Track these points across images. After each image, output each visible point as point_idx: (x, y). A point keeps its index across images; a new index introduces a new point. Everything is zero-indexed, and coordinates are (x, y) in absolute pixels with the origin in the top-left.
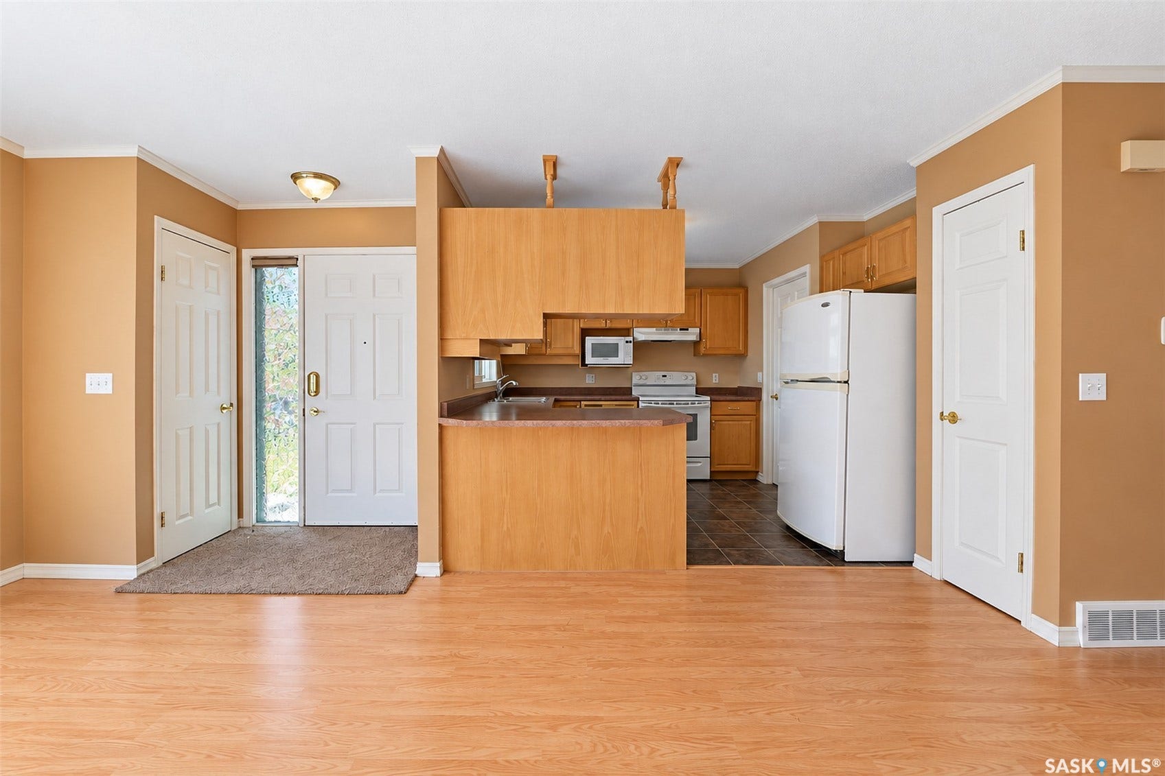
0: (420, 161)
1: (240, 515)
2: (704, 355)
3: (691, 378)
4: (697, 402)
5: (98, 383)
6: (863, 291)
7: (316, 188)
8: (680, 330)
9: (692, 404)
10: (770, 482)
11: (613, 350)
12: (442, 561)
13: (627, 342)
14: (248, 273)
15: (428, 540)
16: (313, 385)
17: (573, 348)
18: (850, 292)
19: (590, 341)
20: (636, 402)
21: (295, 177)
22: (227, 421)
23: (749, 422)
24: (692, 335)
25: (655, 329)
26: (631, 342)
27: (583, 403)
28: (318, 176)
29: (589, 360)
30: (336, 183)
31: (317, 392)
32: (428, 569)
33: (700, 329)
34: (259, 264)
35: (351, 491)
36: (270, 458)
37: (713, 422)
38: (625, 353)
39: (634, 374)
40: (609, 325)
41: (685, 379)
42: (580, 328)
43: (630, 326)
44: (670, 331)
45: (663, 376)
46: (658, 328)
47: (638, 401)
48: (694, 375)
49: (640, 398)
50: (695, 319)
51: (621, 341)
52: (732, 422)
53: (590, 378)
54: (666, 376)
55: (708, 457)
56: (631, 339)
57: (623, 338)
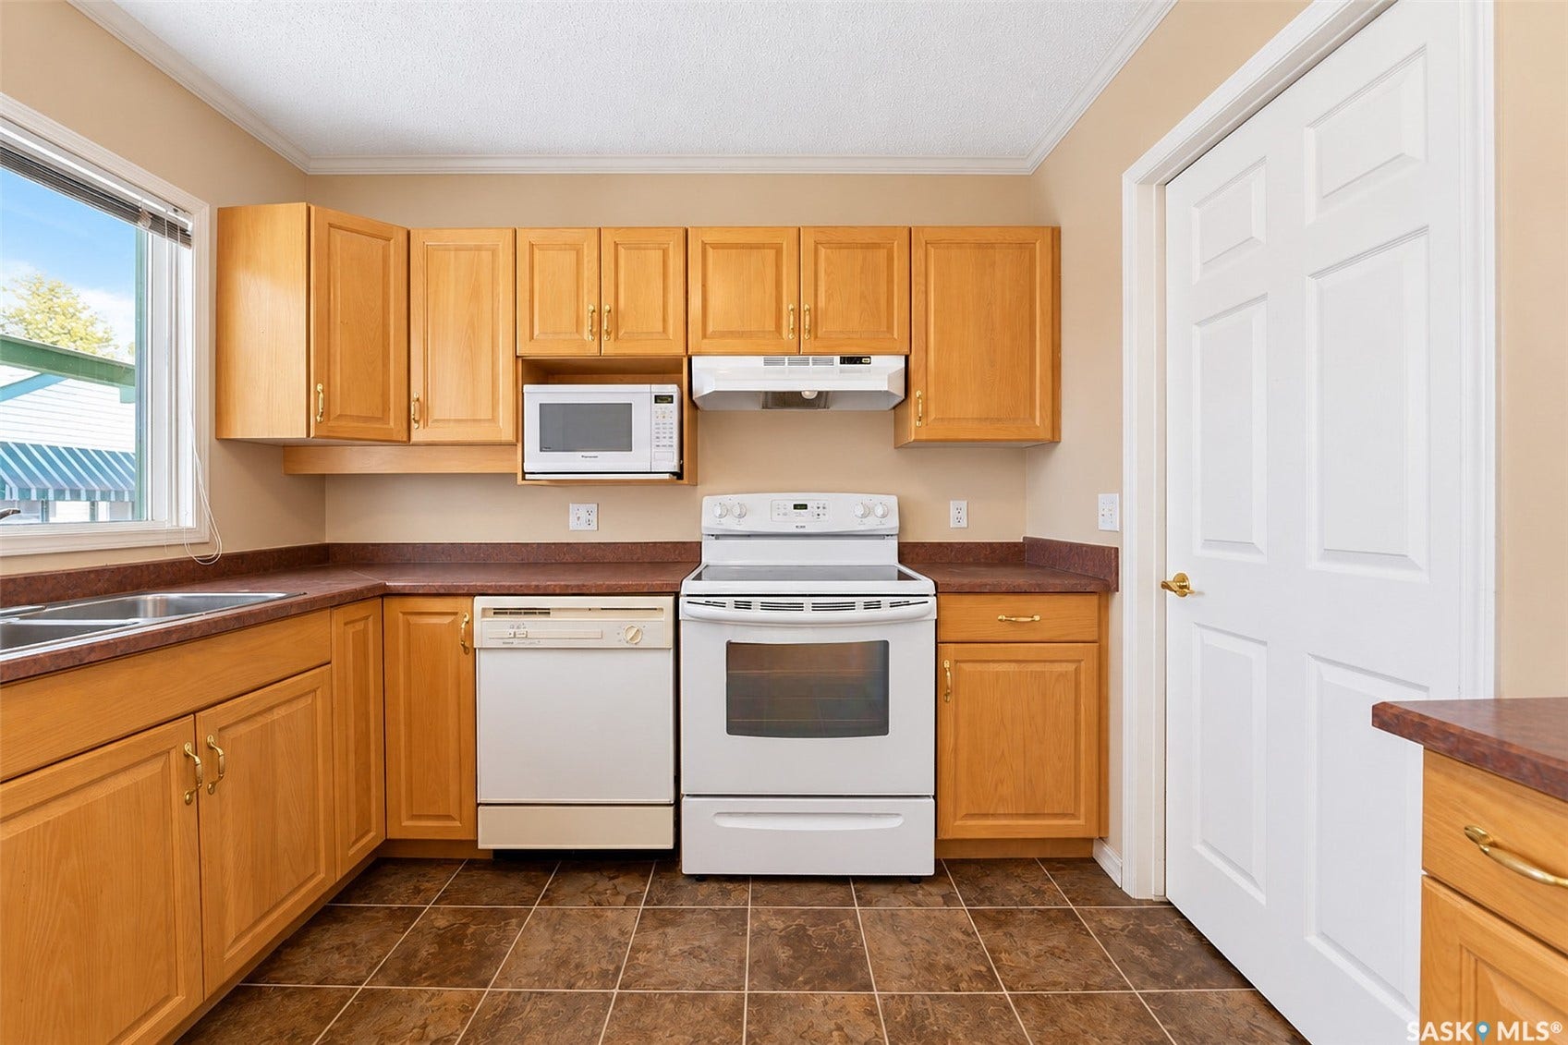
2: (921, 444)
3: (880, 510)
4: (887, 600)
8: (842, 360)
9: (868, 606)
10: (1152, 893)
11: (615, 429)
13: (659, 399)
17: (494, 419)
19: (534, 397)
20: (670, 599)
23: (1072, 667)
24: (882, 373)
25: (763, 359)
26: (669, 399)
27: (480, 602)
29: (536, 458)
33: (906, 359)
37: (947, 665)
38: (654, 435)
39: (707, 501)
40: (610, 349)
41: (864, 516)
42: (517, 357)
43: (678, 350)
44: (811, 364)
45: (796, 507)
46: (772, 357)
47: (677, 596)
48: (892, 501)
49: (689, 586)
50: (890, 328)
51: (638, 395)
52: (1013, 665)
53: (583, 514)
54: (805, 507)
55: (928, 796)
56: (671, 389)
57: (646, 388)
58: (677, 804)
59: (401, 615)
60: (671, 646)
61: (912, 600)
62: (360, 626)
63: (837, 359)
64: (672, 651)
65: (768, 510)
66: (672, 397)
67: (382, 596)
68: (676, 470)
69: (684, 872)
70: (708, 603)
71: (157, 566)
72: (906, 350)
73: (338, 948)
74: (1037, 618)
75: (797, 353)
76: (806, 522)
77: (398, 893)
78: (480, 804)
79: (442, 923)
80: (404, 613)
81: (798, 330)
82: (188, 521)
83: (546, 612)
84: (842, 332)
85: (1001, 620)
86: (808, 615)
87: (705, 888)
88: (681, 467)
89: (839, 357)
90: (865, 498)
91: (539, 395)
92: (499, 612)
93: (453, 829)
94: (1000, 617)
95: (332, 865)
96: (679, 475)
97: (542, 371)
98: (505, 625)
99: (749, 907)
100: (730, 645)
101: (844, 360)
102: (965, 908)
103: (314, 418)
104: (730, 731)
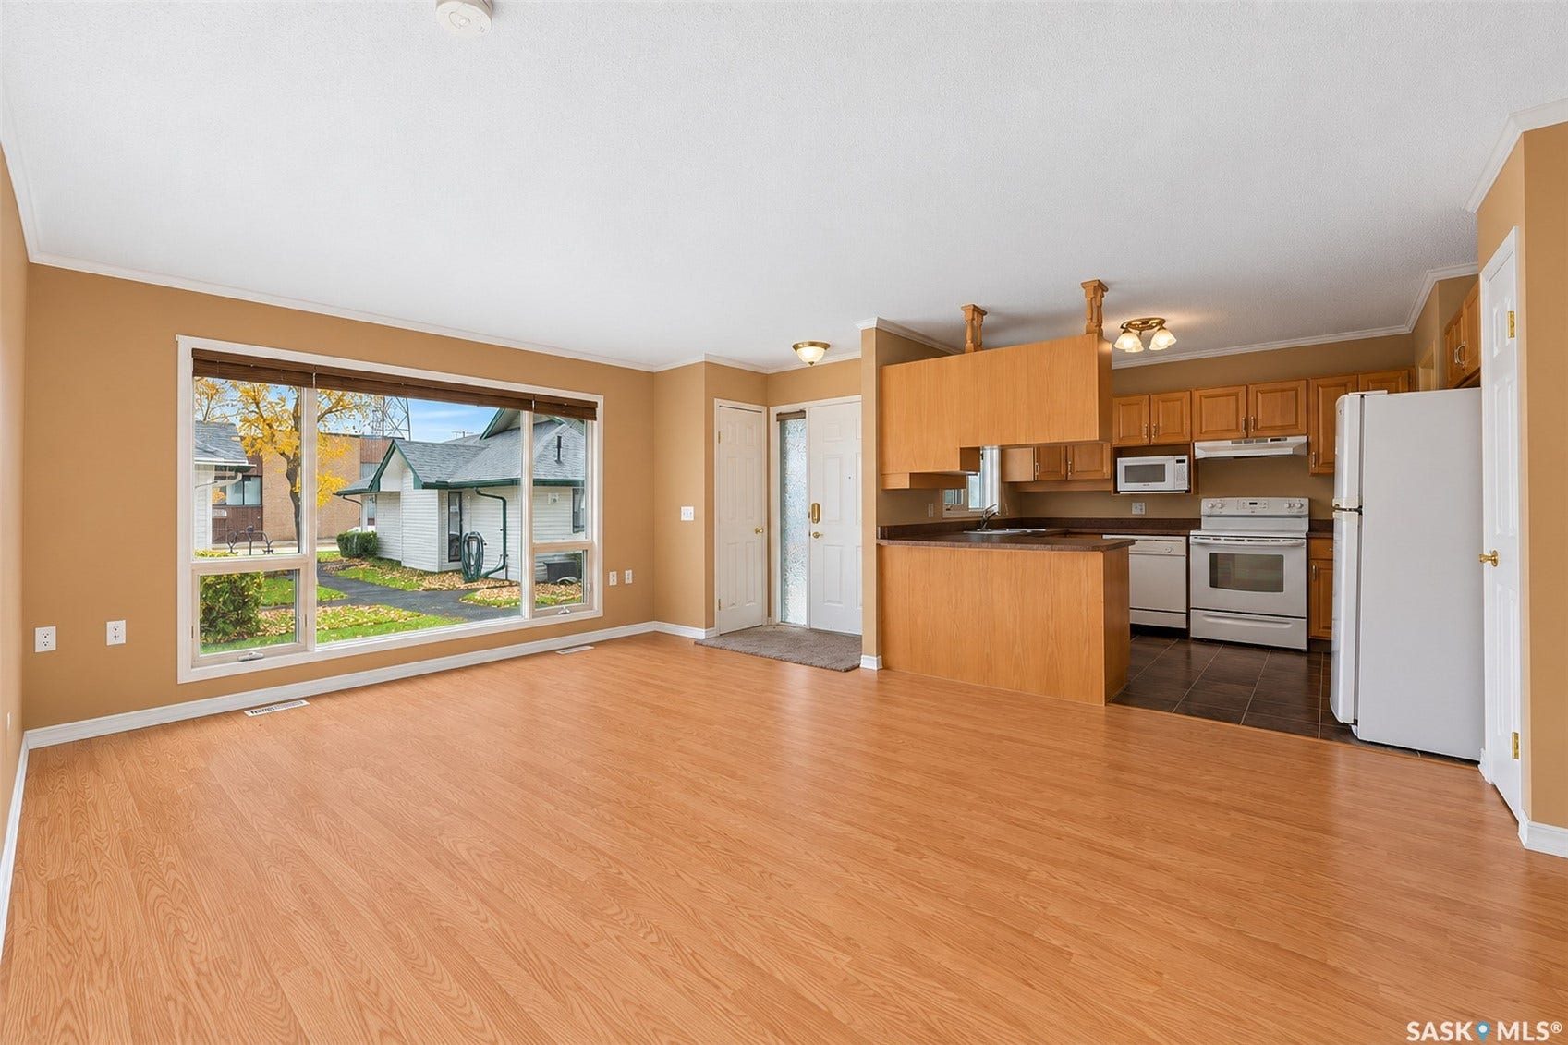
0: (865, 333)
1: (769, 615)
3: (1298, 505)
4: (1281, 540)
5: (688, 514)
6: (1386, 391)
7: (810, 355)
8: (1272, 440)
9: (1274, 541)
11: (1157, 473)
12: (880, 657)
13: (1178, 461)
14: (775, 426)
15: (870, 640)
16: (815, 513)
17: (1101, 471)
18: (1362, 396)
19: (1123, 462)
20: (1185, 538)
21: (796, 347)
22: (760, 540)
24: (1294, 444)
25: (1230, 442)
26: (1184, 461)
28: (813, 344)
29: (1123, 486)
30: (826, 346)
31: (818, 520)
32: (869, 663)
33: (1308, 438)
34: (782, 418)
35: (839, 602)
36: (790, 576)
37: (1314, 568)
38: (1176, 475)
39: (1203, 503)
40: (1155, 441)
41: (1289, 508)
42: (1115, 446)
43: (1188, 439)
44: (1255, 443)
45: (1251, 504)
46: (1235, 441)
47: (1188, 536)
48: (1305, 502)
49: (1192, 533)
50: (1297, 424)
51: (1170, 462)
53: (1139, 507)
54: (1256, 504)
55: (1303, 618)
56: (1185, 457)
57: (1173, 457)
58: (1188, 613)
60: (1185, 553)
61: (1294, 539)
63: (1269, 440)
64: (1186, 556)
65: (1236, 505)
68: (1188, 490)
69: (1191, 636)
70: (1201, 538)
72: (1306, 432)
75: (1247, 438)
76: (1257, 510)
81: (1246, 427)
82: (996, 509)
84: (1271, 427)
86: (1246, 543)
87: (1200, 645)
88: (1190, 488)
90: (1291, 500)
96: (1189, 492)
97: (1127, 452)
100: (1211, 554)
101: (1274, 441)
103: (1036, 474)
104: (1211, 586)
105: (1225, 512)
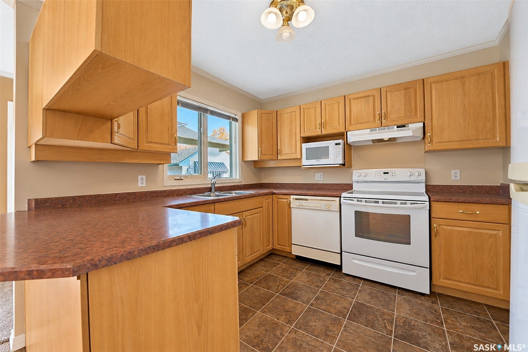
4: (409, 202)
11: (325, 152)
13: (336, 144)
20: (338, 199)
25: (369, 130)
27: (292, 197)
29: (305, 162)
33: (424, 124)
37: (435, 225)
38: (335, 154)
39: (354, 172)
40: (324, 132)
41: (410, 176)
42: (301, 137)
43: (343, 130)
44: (386, 129)
45: (384, 173)
46: (373, 129)
47: (341, 197)
48: (423, 171)
49: (344, 195)
50: (416, 114)
51: (331, 144)
52: (467, 229)
53: (319, 176)
54: (388, 173)
55: (427, 268)
56: (340, 141)
57: (333, 141)
58: (341, 254)
59: (276, 199)
60: (338, 211)
61: (419, 202)
62: (268, 200)
63: (395, 127)
64: (339, 212)
65: (374, 174)
66: (340, 143)
67: (273, 194)
68: (343, 163)
69: (343, 272)
70: (349, 200)
71: (234, 186)
72: (423, 120)
73: (264, 266)
74: (478, 212)
75: (381, 126)
76: (388, 178)
77: (276, 260)
78: (292, 244)
79: (284, 267)
80: (277, 198)
81: (381, 119)
82: (238, 178)
83: (307, 200)
84: (397, 118)
85: (460, 212)
86: (380, 205)
87: (348, 278)
88: (345, 162)
89: (396, 126)
90: (411, 170)
91: (305, 146)
92: (296, 199)
93: (287, 249)
94: (459, 211)
95: (263, 250)
96: (344, 165)
97: (307, 140)
98: (298, 203)
99: (361, 285)
100: (356, 211)
101: (398, 127)
102: (440, 307)
103: (259, 155)
104: (356, 236)
105: (367, 179)
